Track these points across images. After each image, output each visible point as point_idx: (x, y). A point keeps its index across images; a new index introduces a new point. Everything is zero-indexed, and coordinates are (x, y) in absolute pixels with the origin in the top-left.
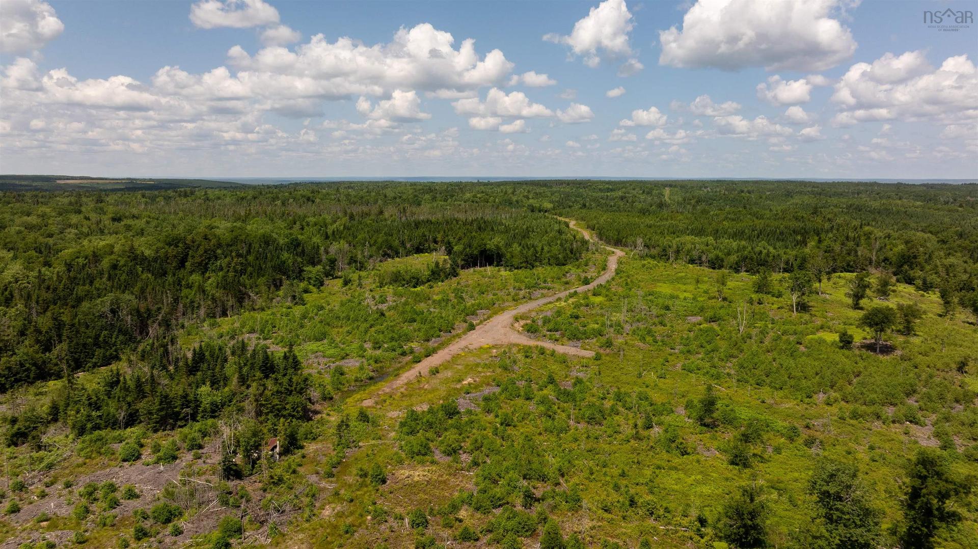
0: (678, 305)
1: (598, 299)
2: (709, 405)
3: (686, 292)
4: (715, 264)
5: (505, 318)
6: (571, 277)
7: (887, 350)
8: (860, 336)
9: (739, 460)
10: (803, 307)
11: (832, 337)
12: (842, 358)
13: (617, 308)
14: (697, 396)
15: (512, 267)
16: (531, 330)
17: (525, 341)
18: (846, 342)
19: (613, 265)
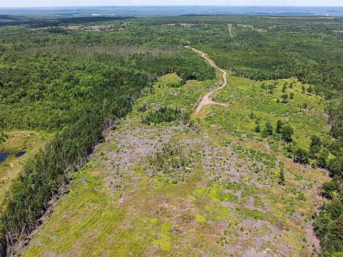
0: (244, 92)
1: (225, 91)
2: (252, 115)
3: (245, 88)
4: (252, 78)
5: (206, 97)
6: (216, 84)
7: (286, 102)
8: (281, 100)
9: (257, 123)
10: (271, 93)
11: (275, 100)
12: (277, 105)
13: (230, 94)
14: (250, 113)
15: (199, 80)
16: (213, 100)
17: (213, 103)
18: (278, 102)
19: (225, 79)
